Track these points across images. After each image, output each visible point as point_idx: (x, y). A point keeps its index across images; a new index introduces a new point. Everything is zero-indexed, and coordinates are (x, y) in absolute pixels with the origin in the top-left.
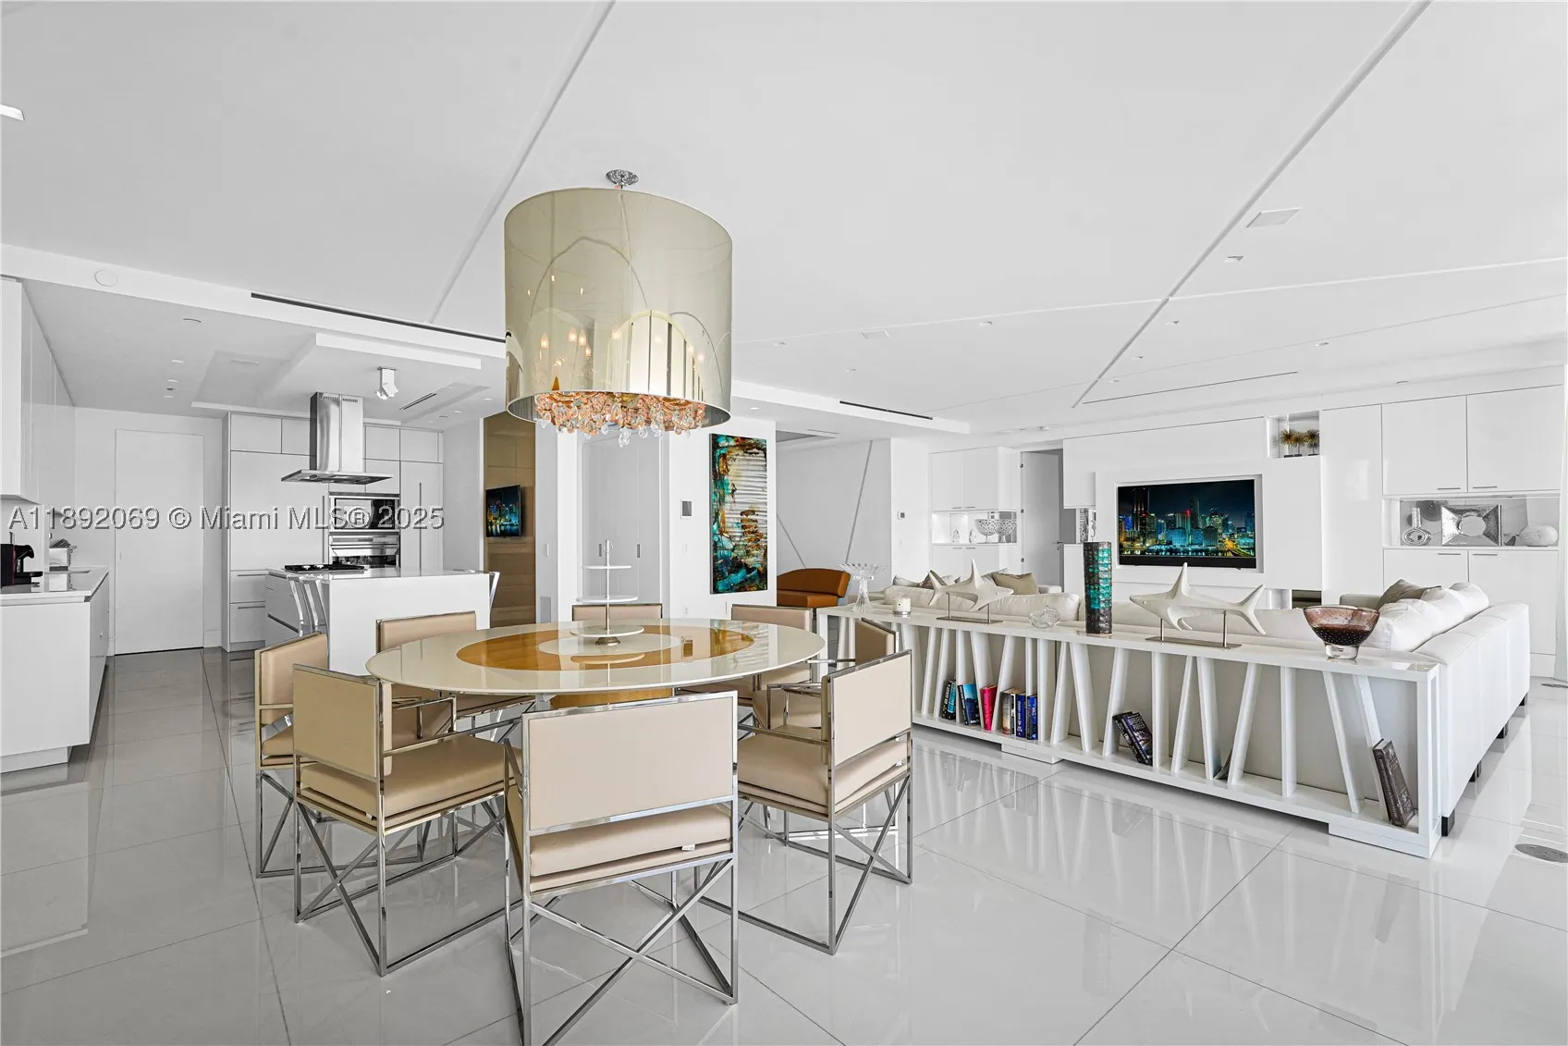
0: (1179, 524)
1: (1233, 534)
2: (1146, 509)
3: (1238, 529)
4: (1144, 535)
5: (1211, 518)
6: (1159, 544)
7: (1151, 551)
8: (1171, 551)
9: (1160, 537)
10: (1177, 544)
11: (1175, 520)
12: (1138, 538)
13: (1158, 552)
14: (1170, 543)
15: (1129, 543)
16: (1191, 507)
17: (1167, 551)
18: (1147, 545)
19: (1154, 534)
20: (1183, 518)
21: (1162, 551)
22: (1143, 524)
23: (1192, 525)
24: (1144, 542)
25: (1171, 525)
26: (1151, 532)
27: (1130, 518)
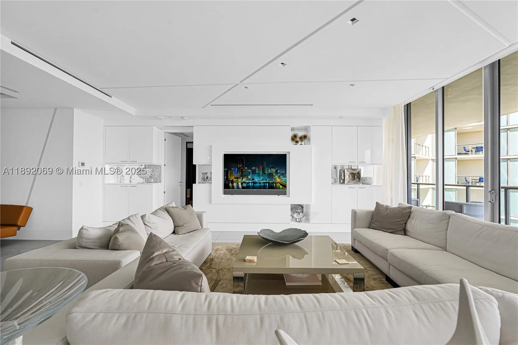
0: (257, 171)
1: (280, 176)
2: (243, 166)
3: (282, 174)
4: (242, 176)
5: (271, 169)
6: (249, 180)
7: (245, 183)
8: (254, 183)
9: (249, 177)
10: (256, 180)
11: (255, 170)
12: (240, 177)
13: (248, 183)
14: (253, 179)
15: (236, 180)
16: (262, 165)
17: (252, 183)
18: (244, 180)
19: (246, 176)
20: (259, 170)
21: (250, 183)
22: (242, 172)
23: (263, 172)
24: (242, 179)
25: (254, 172)
26: (245, 175)
27: (237, 169)
